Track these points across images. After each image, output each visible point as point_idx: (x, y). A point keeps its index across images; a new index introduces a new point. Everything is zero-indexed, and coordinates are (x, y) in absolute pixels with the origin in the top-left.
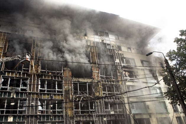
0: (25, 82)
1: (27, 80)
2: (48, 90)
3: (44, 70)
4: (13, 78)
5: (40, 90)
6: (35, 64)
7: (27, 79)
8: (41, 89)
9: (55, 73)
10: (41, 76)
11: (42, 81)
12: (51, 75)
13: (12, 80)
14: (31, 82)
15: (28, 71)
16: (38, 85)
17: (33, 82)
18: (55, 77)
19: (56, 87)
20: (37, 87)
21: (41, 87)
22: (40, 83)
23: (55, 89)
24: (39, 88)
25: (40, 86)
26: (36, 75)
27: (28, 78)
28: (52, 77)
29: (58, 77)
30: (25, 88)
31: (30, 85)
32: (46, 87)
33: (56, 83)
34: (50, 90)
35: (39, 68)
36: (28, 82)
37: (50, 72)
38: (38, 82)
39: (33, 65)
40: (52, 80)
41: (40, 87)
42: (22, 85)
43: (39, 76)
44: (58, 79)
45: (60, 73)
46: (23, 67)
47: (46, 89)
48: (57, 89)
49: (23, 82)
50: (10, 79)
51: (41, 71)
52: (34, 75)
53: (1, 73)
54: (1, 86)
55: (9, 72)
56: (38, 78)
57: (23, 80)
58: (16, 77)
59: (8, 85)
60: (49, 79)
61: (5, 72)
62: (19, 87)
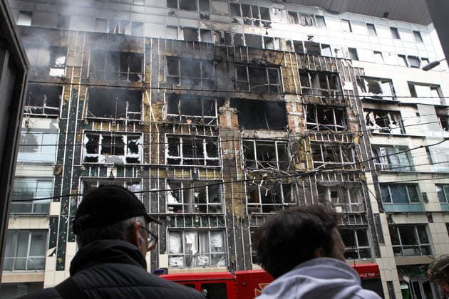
0: (135, 143)
1: (139, 138)
2: (187, 159)
3: (174, 115)
4: (108, 135)
5: (168, 159)
6: (153, 102)
7: (138, 136)
8: (171, 157)
9: (199, 120)
10: (171, 126)
11: (172, 139)
12: (191, 126)
13: (107, 138)
14: (146, 142)
15: (139, 117)
16: (162, 149)
17: (152, 142)
18: (200, 129)
19: (205, 152)
20: (162, 154)
22: (167, 144)
23: (202, 155)
24: (167, 156)
25: (167, 151)
26: (158, 126)
27: (141, 134)
28: (193, 130)
29: (207, 128)
30: (134, 156)
31: (146, 150)
32: (181, 154)
33: (205, 143)
34: (190, 159)
35: (164, 109)
36: (141, 141)
37: (189, 118)
38: (162, 143)
39: (150, 103)
40: (194, 136)
41: (169, 153)
42: (129, 149)
43: (165, 128)
44: (208, 132)
45: (212, 119)
46: (127, 109)
47: (181, 157)
48: (206, 157)
49: (129, 142)
50: (101, 138)
51: (168, 117)
52: (154, 127)
53: (82, 124)
54: (84, 153)
55: (98, 122)
56: (162, 134)
57: (129, 139)
58: (114, 133)
59: (98, 150)
60: (187, 134)
61: (90, 121)
62: (122, 153)
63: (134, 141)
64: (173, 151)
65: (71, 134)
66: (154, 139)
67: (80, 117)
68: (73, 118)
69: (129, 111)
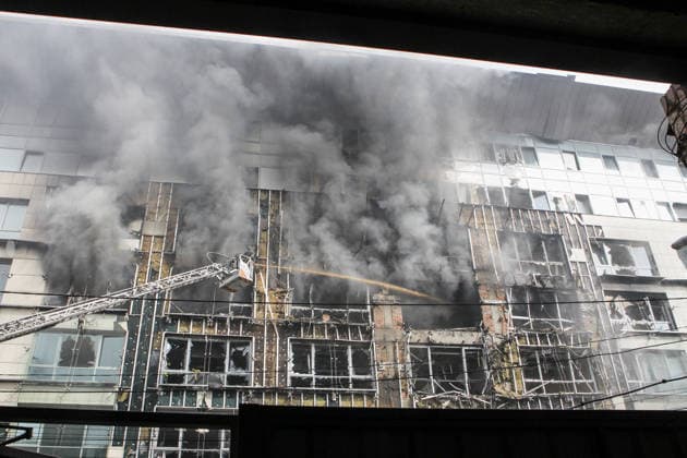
0: (242, 352)
1: (248, 344)
2: (321, 377)
3: (303, 308)
4: (200, 340)
5: (293, 378)
6: (270, 288)
7: (246, 342)
8: (297, 374)
9: (341, 315)
10: (295, 328)
11: (299, 346)
12: (328, 325)
13: (199, 346)
14: (259, 351)
15: (248, 311)
16: (284, 363)
17: (268, 352)
18: (343, 330)
19: (351, 369)
20: (283, 371)
21: (295, 370)
22: (290, 354)
23: (346, 372)
24: (291, 373)
25: (291, 365)
26: (278, 326)
27: (251, 339)
28: (332, 331)
29: (354, 329)
30: (241, 372)
31: (259, 364)
32: (313, 368)
33: (350, 352)
34: (326, 377)
35: (288, 300)
36: (251, 350)
37: (325, 312)
38: (283, 352)
39: (266, 291)
40: (333, 341)
41: (293, 368)
42: (232, 363)
43: (287, 329)
44: (355, 334)
45: (360, 314)
46: (230, 299)
47: (313, 375)
48: (352, 375)
49: (233, 350)
50: (190, 345)
51: (293, 312)
52: (271, 327)
53: (162, 323)
54: (164, 369)
55: (186, 320)
56: (283, 338)
57: (232, 346)
58: (209, 336)
59: (184, 364)
60: (321, 338)
61: (175, 318)
62: (222, 370)
63: (240, 349)
64: (301, 364)
65: (145, 341)
66: (271, 346)
67: (159, 312)
68: (149, 315)
69: (234, 302)
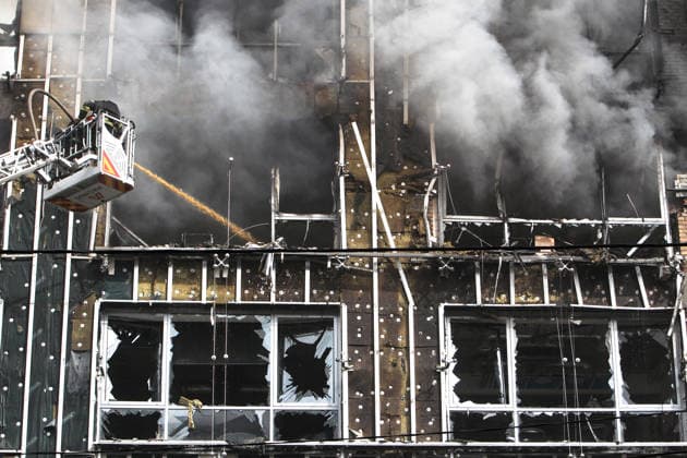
0: (313, 347)
1: (328, 325)
2: (537, 411)
3: (479, 220)
4: (198, 317)
5: (456, 416)
6: (384, 167)
7: (322, 320)
8: (470, 406)
9: (585, 237)
10: (460, 279)
11: (471, 325)
12: (551, 265)
13: (193, 334)
14: (360, 345)
15: (326, 234)
16: (429, 374)
17: (385, 345)
18: (593, 277)
19: (617, 382)
20: (430, 396)
21: (462, 393)
22: (448, 350)
23: (606, 397)
24: (450, 402)
25: (449, 380)
26: (408, 272)
27: (336, 311)
28: (561, 284)
29: (626, 276)
30: (310, 404)
31: (360, 381)
32: (513, 390)
33: (614, 340)
34: (549, 412)
35: (433, 197)
36: (336, 344)
37: (540, 230)
38: (429, 345)
39: (372, 175)
40: (565, 311)
41: (458, 390)
42: (287, 376)
43: (434, 280)
44: (629, 289)
45: (641, 230)
46: (274, 201)
47: (512, 406)
48: (622, 405)
49: (288, 345)
50: (169, 332)
51: (452, 231)
52: (390, 276)
53: (90, 277)
54: (103, 397)
55: (155, 266)
56: (425, 305)
57: (284, 331)
58: (220, 308)
59: (157, 384)
60: (533, 302)
61: (125, 262)
62: (263, 399)
63: (309, 339)
64: (478, 377)
65: (49, 327)
66: (392, 328)
67: (80, 247)
68: (54, 252)
69: (283, 209)
